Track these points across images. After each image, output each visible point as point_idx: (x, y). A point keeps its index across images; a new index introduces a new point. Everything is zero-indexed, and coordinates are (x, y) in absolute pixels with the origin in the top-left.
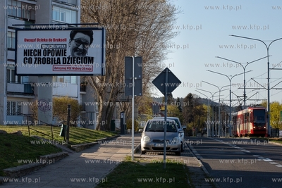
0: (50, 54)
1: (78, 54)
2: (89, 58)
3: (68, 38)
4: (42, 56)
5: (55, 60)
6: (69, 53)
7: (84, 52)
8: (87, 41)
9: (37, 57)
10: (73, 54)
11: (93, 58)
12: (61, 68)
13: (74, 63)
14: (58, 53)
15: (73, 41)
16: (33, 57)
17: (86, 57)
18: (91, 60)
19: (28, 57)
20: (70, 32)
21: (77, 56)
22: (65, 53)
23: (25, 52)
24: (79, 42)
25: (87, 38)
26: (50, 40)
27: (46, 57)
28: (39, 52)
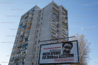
0: (53, 54)
1: (66, 53)
2: (71, 54)
3: (62, 46)
4: (50, 55)
5: (55, 57)
6: (62, 53)
7: (69, 52)
8: (70, 47)
9: (48, 55)
10: (63, 53)
11: (73, 54)
12: (58, 60)
13: (64, 57)
14: (57, 53)
15: (64, 47)
16: (46, 56)
17: (70, 54)
18: (72, 55)
19: (44, 56)
20: (62, 44)
21: (65, 54)
22: (60, 53)
23: (43, 54)
24: (66, 47)
25: (70, 45)
26: (54, 48)
27: (52, 55)
28: (49, 53)
